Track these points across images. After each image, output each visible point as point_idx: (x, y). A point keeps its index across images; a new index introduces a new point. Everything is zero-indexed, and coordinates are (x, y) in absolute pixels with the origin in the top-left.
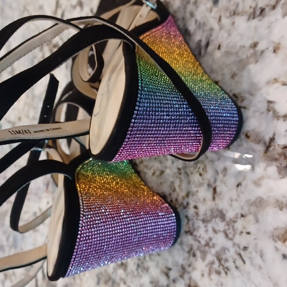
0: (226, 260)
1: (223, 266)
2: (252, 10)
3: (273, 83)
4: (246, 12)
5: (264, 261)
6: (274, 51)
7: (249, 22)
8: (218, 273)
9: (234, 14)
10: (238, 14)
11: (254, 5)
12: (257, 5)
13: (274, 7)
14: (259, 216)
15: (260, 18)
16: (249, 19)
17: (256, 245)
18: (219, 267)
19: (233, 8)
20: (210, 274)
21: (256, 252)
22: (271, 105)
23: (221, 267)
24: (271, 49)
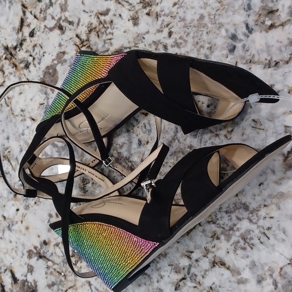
0: (251, 239)
1: (248, 243)
2: (267, 62)
3: (289, 114)
4: (262, 62)
5: (286, 235)
6: (289, 93)
7: (266, 70)
8: (244, 249)
9: (250, 62)
10: (254, 63)
11: (269, 58)
12: (271, 59)
13: (287, 62)
14: (281, 205)
15: (275, 68)
16: (264, 68)
17: (279, 225)
18: (245, 244)
19: (249, 58)
20: (235, 251)
21: (279, 230)
22: (288, 129)
23: (247, 244)
24: (286, 90)
